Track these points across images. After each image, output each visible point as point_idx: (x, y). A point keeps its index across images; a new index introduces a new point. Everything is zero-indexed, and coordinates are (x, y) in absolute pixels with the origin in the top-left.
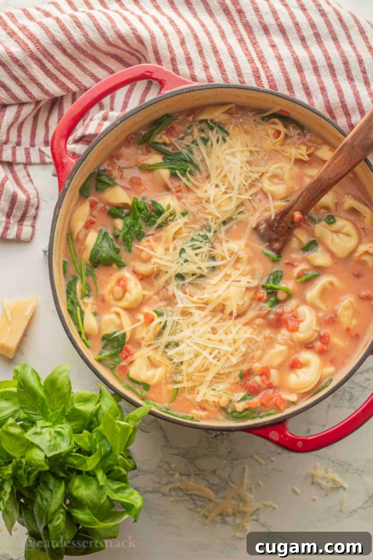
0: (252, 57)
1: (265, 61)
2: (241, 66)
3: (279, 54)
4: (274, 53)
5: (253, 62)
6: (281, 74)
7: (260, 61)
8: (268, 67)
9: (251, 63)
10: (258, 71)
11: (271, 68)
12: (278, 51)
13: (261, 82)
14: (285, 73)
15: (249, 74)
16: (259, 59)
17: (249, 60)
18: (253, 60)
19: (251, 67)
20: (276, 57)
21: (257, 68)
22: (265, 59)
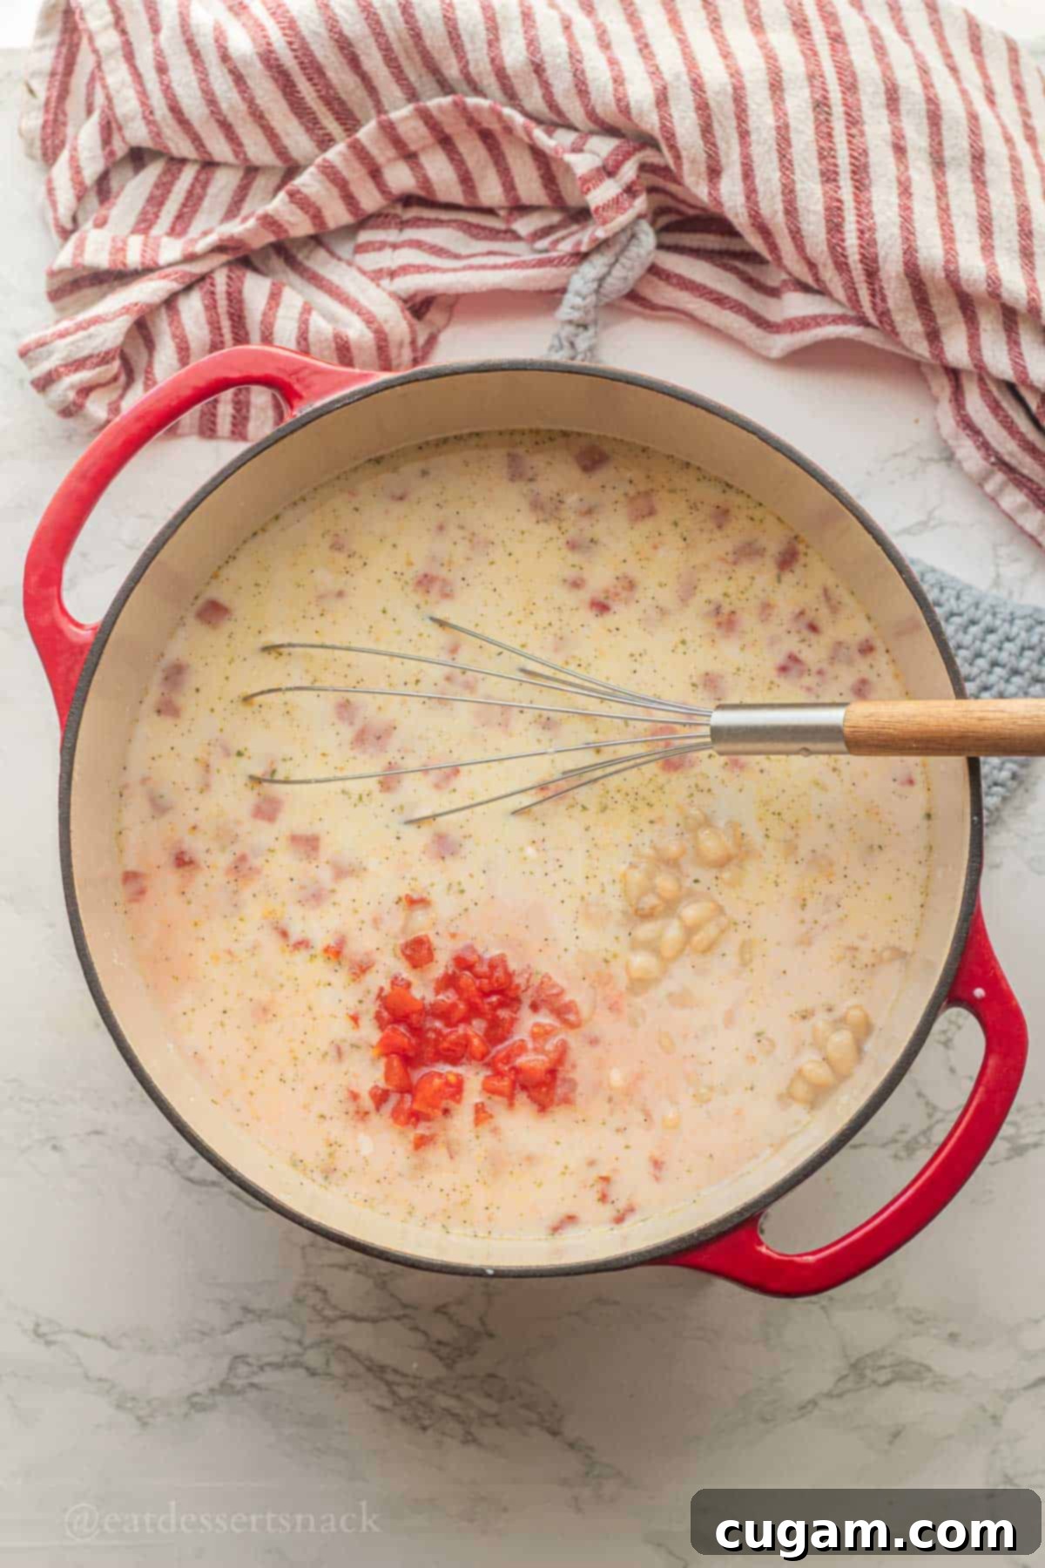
0: (836, 165)
1: (867, 182)
2: (798, 187)
3: (909, 179)
4: (898, 170)
5: (835, 180)
6: (896, 231)
7: (852, 179)
8: (869, 203)
9: (828, 180)
10: (839, 209)
11: (875, 208)
12: (907, 168)
13: (843, 240)
14: (908, 229)
15: (815, 213)
16: (854, 172)
17: (823, 174)
18: (836, 173)
19: (825, 193)
20: (900, 182)
21: (839, 201)
22: (868, 177)
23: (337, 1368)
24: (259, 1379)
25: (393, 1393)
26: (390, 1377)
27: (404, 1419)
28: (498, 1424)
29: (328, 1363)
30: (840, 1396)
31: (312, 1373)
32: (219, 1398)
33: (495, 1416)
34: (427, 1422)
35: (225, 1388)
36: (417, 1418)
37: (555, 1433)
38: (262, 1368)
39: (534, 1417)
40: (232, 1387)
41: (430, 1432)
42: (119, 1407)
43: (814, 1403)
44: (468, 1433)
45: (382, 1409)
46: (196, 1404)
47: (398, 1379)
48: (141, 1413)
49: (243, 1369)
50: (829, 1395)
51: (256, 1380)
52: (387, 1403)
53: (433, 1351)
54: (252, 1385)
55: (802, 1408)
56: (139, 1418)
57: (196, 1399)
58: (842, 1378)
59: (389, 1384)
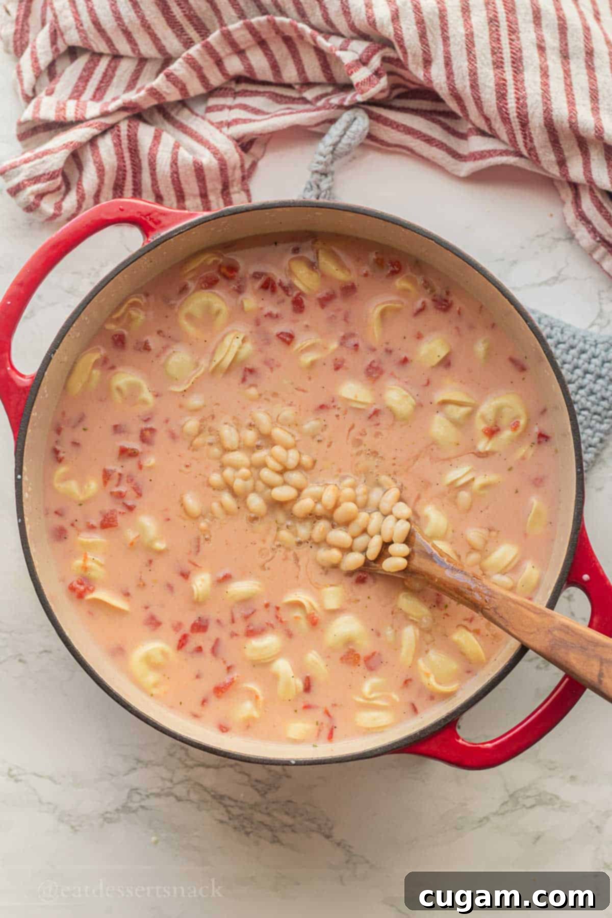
0: (502, 58)
1: (521, 68)
2: (479, 71)
3: (547, 67)
4: (541, 61)
5: (502, 67)
6: (539, 98)
7: (513, 67)
8: (522, 81)
9: (498, 67)
10: (504, 85)
11: (526, 84)
12: (546, 60)
13: (506, 104)
14: (546, 97)
15: (489, 87)
16: (513, 62)
17: (494, 63)
18: (502, 63)
19: (495, 75)
20: (541, 69)
21: (505, 80)
22: (522, 65)
23: (194, 797)
24: (145, 803)
25: (228, 812)
26: (228, 802)
27: (235, 828)
28: (293, 831)
29: (188, 792)
30: (503, 814)
31: (179, 799)
32: (122, 815)
33: (290, 826)
34: (249, 830)
35: (125, 809)
36: (244, 827)
37: (328, 837)
38: (148, 796)
39: (314, 826)
40: (130, 808)
41: (251, 835)
42: (61, 820)
43: (487, 818)
44: (275, 836)
45: (221, 822)
46: (107, 819)
47: (232, 803)
48: (74, 824)
49: (136, 798)
50: (496, 814)
51: (143, 803)
52: (225, 819)
53: (252, 786)
54: (143, 807)
55: (481, 821)
56: (72, 827)
57: (108, 815)
58: (505, 803)
59: (225, 806)
